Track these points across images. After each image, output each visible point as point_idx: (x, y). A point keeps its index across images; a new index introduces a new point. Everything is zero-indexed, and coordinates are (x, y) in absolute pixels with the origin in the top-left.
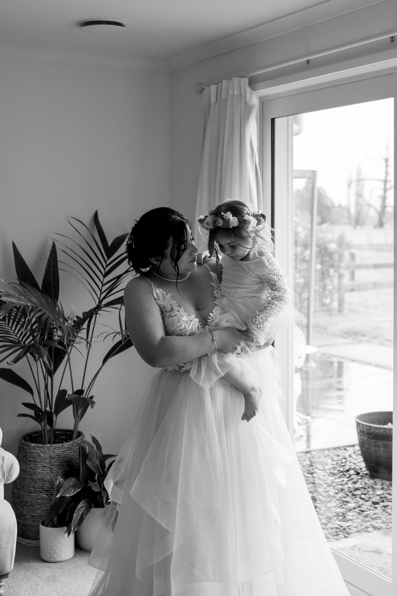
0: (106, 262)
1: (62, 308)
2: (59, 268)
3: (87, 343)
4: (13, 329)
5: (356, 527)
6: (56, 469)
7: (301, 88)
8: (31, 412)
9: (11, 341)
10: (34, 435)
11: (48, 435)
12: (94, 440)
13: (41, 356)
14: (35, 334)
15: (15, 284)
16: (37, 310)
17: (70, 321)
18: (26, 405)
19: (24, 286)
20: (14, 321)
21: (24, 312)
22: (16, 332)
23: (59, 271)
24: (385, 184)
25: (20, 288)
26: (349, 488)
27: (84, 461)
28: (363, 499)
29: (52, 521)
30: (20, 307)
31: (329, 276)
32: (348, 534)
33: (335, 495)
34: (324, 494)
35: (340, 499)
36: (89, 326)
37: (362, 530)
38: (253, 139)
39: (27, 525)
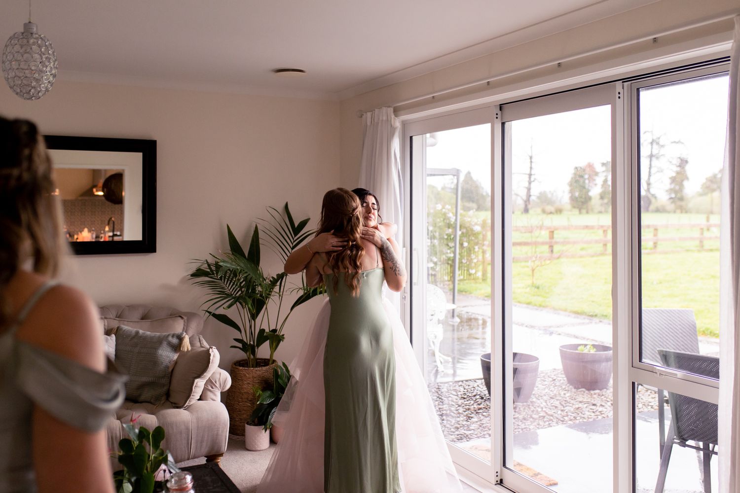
0: (293, 239)
1: (262, 271)
2: (260, 243)
3: (280, 296)
4: (227, 286)
5: (476, 435)
6: (257, 385)
7: (439, 113)
8: (240, 345)
9: (226, 294)
10: (241, 362)
11: (252, 362)
12: (284, 364)
13: (247, 303)
14: (243, 289)
15: (229, 254)
16: (244, 272)
17: (267, 281)
18: (236, 340)
19: (235, 255)
20: (228, 280)
21: (235, 273)
22: (229, 288)
23: (260, 245)
24: (530, 178)
25: (232, 257)
26: (474, 408)
27: (277, 380)
28: (483, 415)
29: (253, 422)
30: (233, 270)
31: (475, 252)
32: (470, 439)
33: (464, 413)
34: (455, 412)
35: (467, 416)
36: (281, 283)
37: (480, 436)
38: (396, 151)
39: (236, 426)
